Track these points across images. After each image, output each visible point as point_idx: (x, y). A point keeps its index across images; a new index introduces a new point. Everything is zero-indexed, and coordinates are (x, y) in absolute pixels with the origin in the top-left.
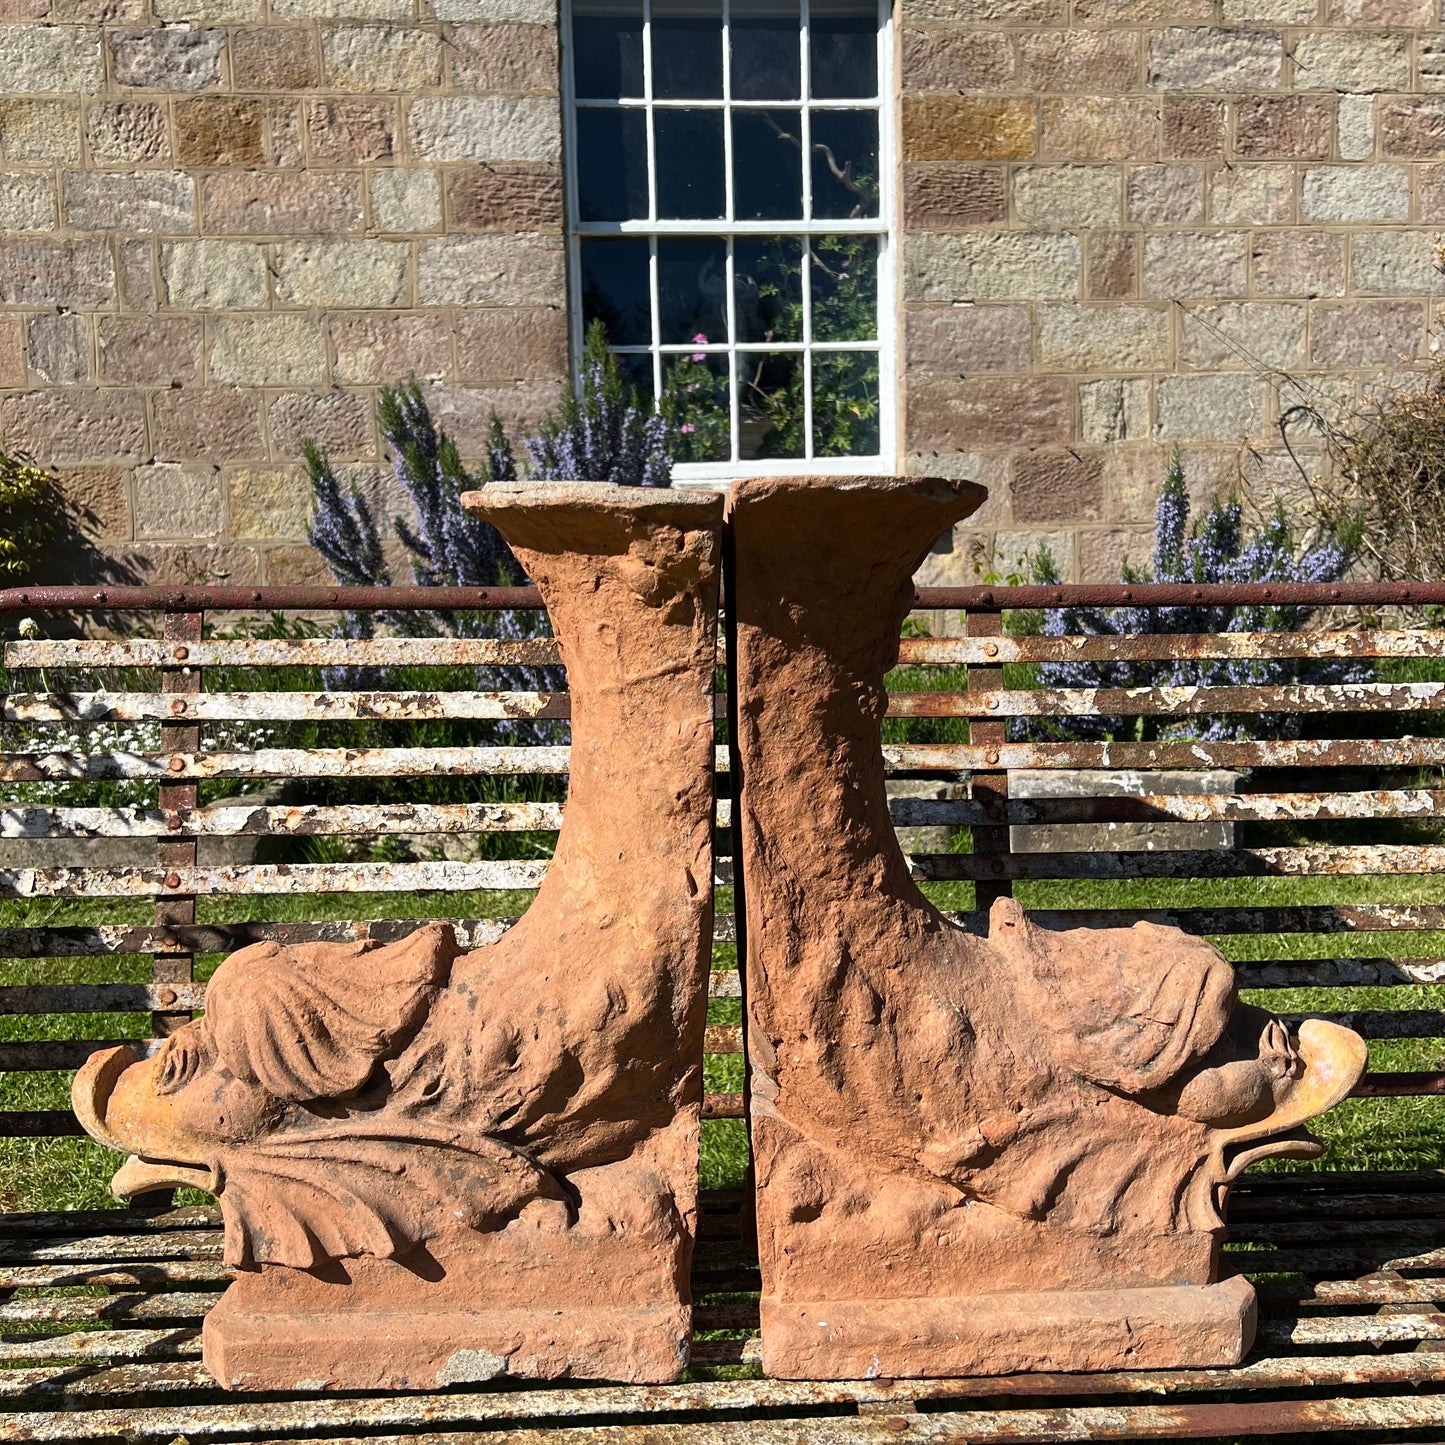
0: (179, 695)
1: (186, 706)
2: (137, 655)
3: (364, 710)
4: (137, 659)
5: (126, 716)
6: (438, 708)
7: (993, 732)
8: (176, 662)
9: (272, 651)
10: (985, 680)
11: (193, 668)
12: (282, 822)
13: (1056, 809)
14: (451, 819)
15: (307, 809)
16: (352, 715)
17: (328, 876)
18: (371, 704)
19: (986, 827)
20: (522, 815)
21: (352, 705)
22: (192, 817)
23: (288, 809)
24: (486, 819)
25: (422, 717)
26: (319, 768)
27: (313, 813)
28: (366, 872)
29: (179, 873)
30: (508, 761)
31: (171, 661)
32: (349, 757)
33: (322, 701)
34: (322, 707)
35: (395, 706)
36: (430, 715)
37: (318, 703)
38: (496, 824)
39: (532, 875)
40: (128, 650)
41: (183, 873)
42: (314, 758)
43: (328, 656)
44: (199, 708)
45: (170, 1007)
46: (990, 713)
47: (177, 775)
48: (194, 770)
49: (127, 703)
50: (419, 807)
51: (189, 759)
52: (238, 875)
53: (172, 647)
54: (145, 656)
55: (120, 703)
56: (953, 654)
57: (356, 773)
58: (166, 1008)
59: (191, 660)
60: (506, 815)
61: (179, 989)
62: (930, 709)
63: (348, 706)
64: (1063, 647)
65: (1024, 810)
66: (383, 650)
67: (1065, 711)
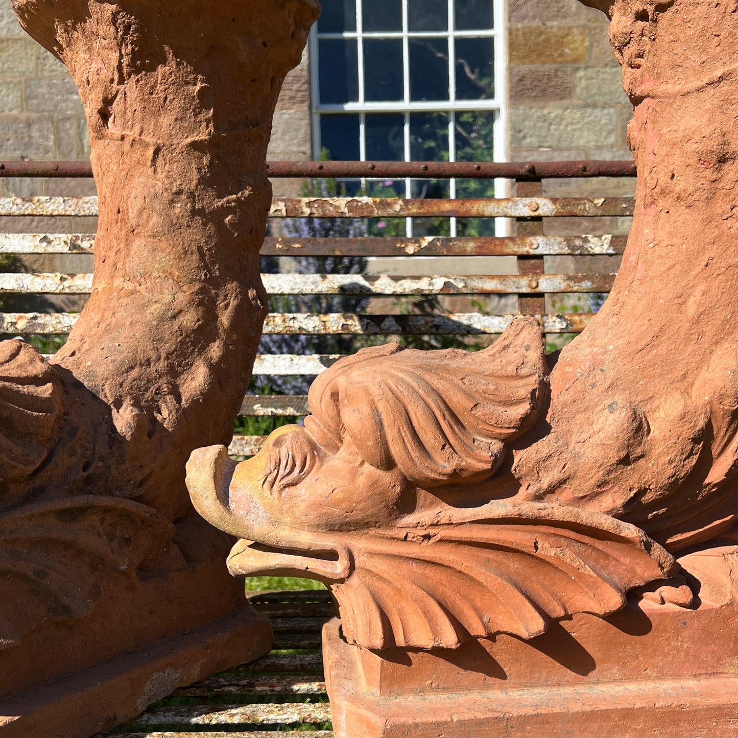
3: (74, 246)
7: (535, 267)
9: (11, 205)
10: (529, 230)
12: (13, 324)
13: (581, 321)
15: (31, 315)
16: (65, 249)
18: (79, 242)
21: (65, 242)
23: (18, 315)
26: (41, 286)
27: (35, 318)
32: (62, 279)
33: (45, 239)
34: (45, 244)
37: (42, 240)
42: (38, 280)
43: (50, 209)
46: (532, 252)
56: (505, 210)
57: (67, 291)
62: (488, 249)
63: (63, 243)
64: (587, 205)
65: (557, 322)
66: (89, 205)
67: (589, 251)
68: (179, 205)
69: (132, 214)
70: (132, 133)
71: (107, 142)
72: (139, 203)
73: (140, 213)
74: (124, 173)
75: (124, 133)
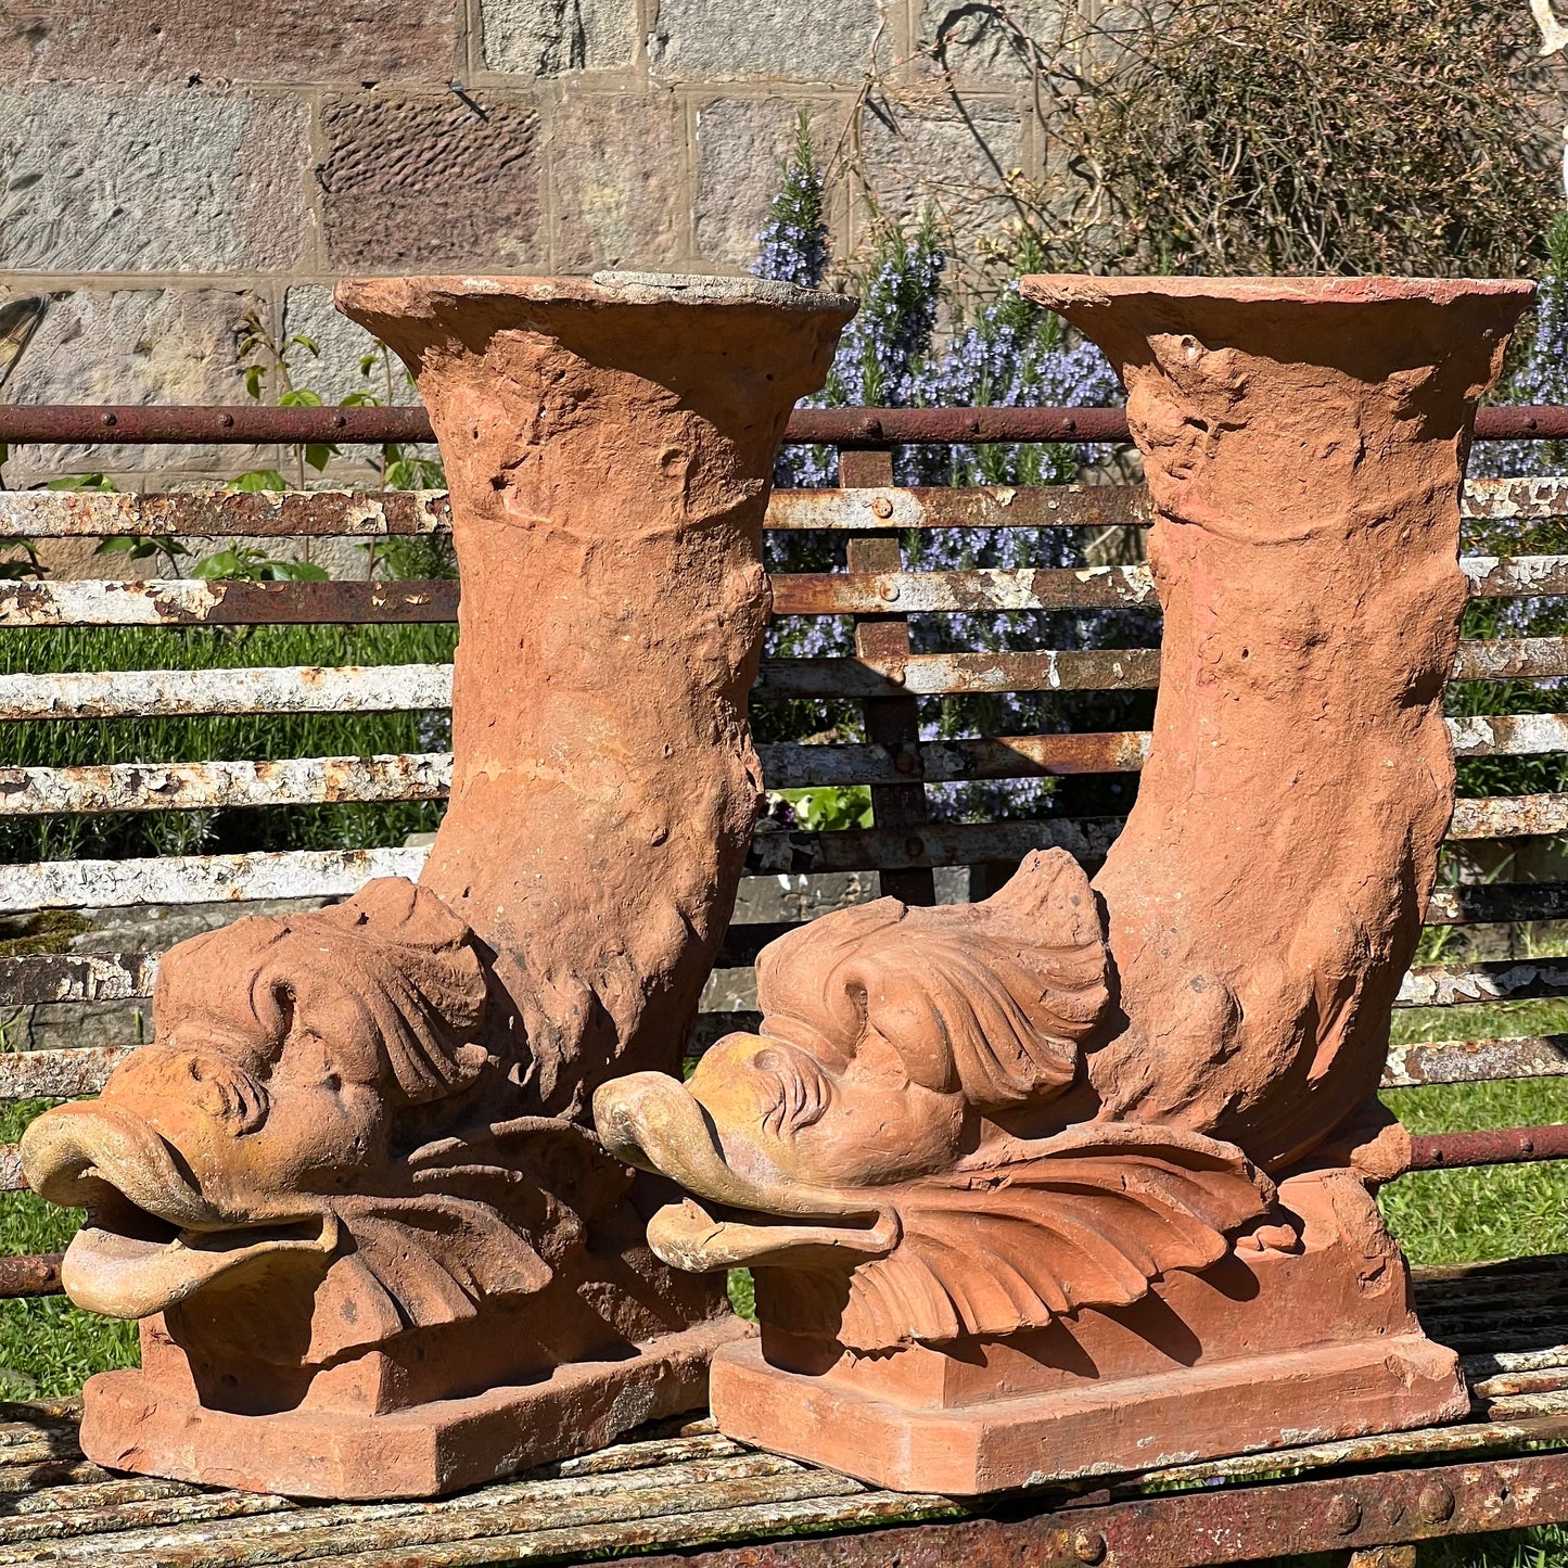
6: (51, 607)
7: (892, 638)
10: (874, 557)
13: (991, 755)
14: (88, 789)
19: (891, 786)
20: (199, 783)
24: (142, 789)
25: (26, 621)
30: (168, 695)
36: (38, 618)
38: (157, 796)
39: (221, 879)
46: (888, 607)
50: (33, 771)
56: (828, 515)
60: (172, 782)
62: (801, 602)
64: (984, 505)
65: (946, 759)
67: (994, 604)
68: (626, 638)
69: (548, 652)
70: (548, 521)
71: (502, 526)
72: (559, 636)
73: (561, 655)
74: (532, 582)
75: (534, 518)
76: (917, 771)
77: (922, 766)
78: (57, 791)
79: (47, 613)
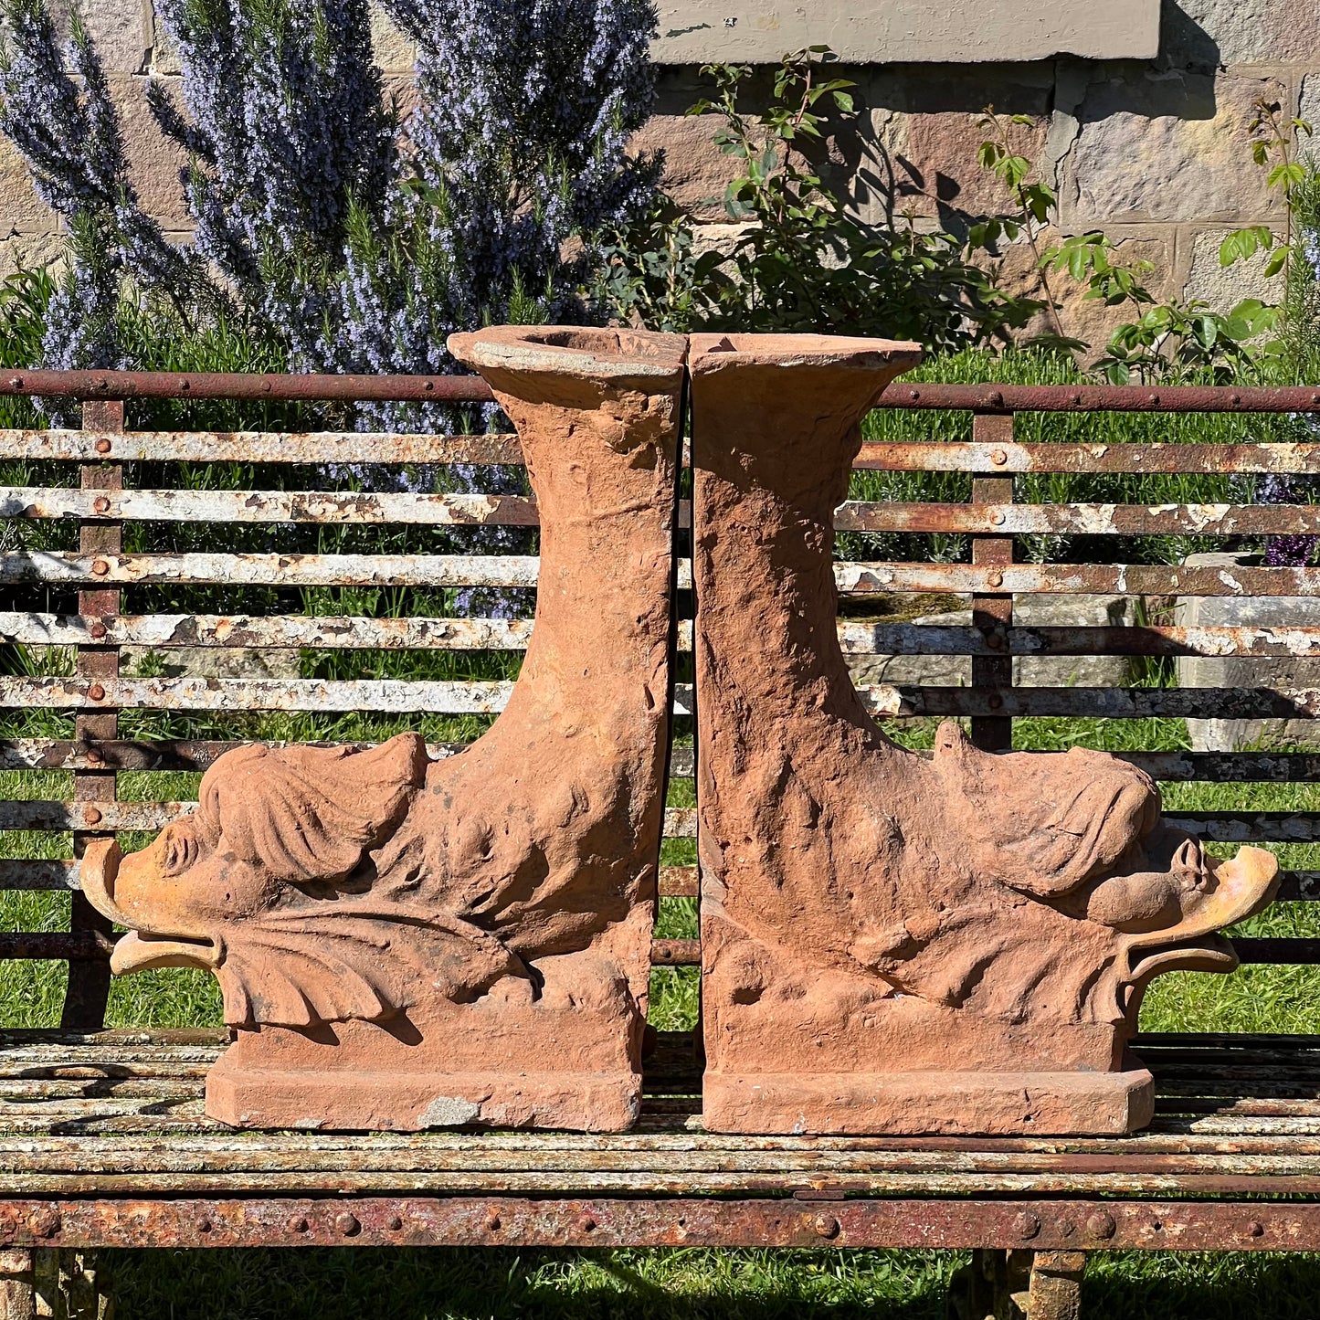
0: (101, 492)
1: (109, 503)
2: (55, 446)
3: (299, 512)
4: (55, 451)
5: (45, 514)
6: (378, 511)
7: (999, 551)
8: (97, 455)
9: (200, 445)
10: (991, 492)
11: (115, 462)
12: (212, 632)
13: (1064, 639)
14: (391, 634)
15: (238, 618)
16: (285, 517)
17: (260, 692)
18: (306, 505)
19: (986, 657)
20: (468, 632)
21: (285, 506)
22: (116, 624)
23: (218, 618)
24: (428, 635)
25: (360, 520)
26: (250, 574)
27: (244, 623)
28: (300, 689)
29: (103, 684)
30: (452, 572)
31: (92, 454)
32: (283, 564)
33: (253, 501)
34: (254, 508)
35: (332, 508)
36: (369, 518)
37: (248, 503)
38: (439, 640)
39: (478, 698)
40: (46, 440)
41: (108, 685)
42: (244, 563)
43: (260, 452)
44: (123, 506)
45: (95, 827)
46: (995, 529)
47: (101, 579)
48: (119, 574)
49: (47, 500)
50: (355, 620)
51: (113, 562)
52: (165, 688)
53: (93, 438)
54: (64, 449)
55: (39, 499)
56: (956, 461)
57: (290, 582)
58: (89, 828)
59: (113, 454)
60: (451, 632)
61: (103, 808)
62: (928, 523)
63: (281, 507)
64: (1081, 456)
66: (319, 446)
67: (1080, 530)
76: (1004, 647)
77: (1008, 645)
78: (370, 634)
79: (374, 515)
